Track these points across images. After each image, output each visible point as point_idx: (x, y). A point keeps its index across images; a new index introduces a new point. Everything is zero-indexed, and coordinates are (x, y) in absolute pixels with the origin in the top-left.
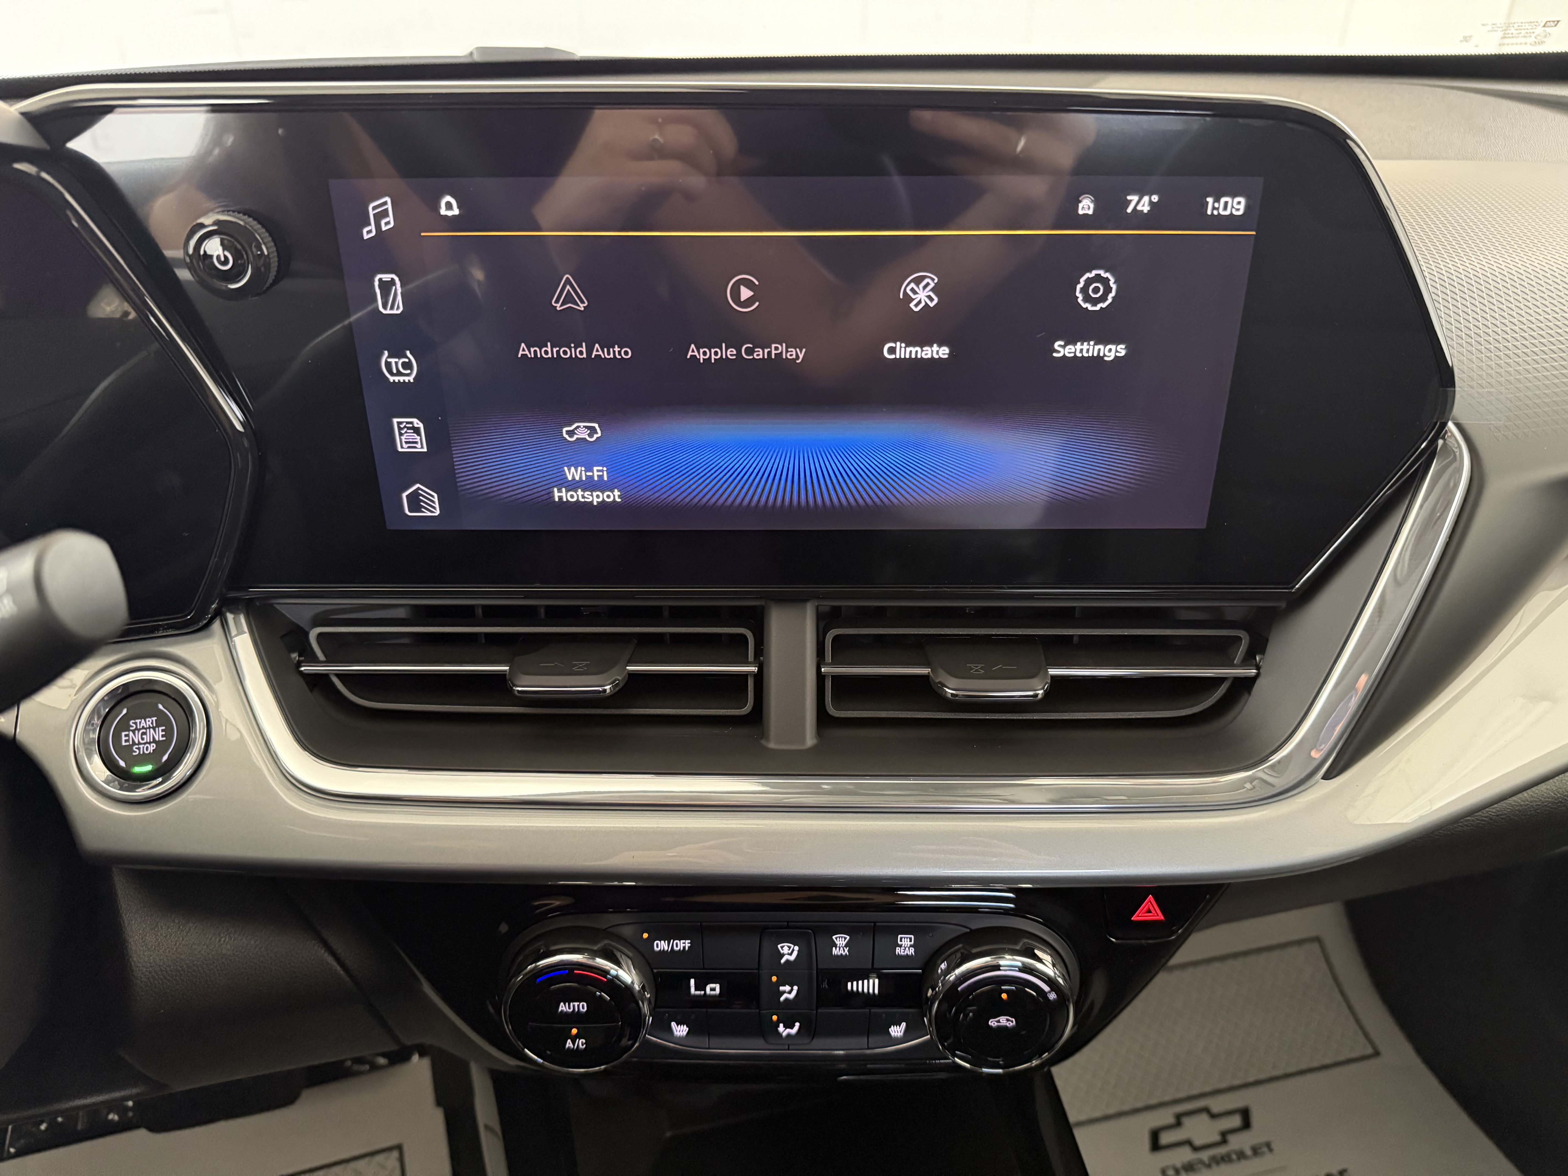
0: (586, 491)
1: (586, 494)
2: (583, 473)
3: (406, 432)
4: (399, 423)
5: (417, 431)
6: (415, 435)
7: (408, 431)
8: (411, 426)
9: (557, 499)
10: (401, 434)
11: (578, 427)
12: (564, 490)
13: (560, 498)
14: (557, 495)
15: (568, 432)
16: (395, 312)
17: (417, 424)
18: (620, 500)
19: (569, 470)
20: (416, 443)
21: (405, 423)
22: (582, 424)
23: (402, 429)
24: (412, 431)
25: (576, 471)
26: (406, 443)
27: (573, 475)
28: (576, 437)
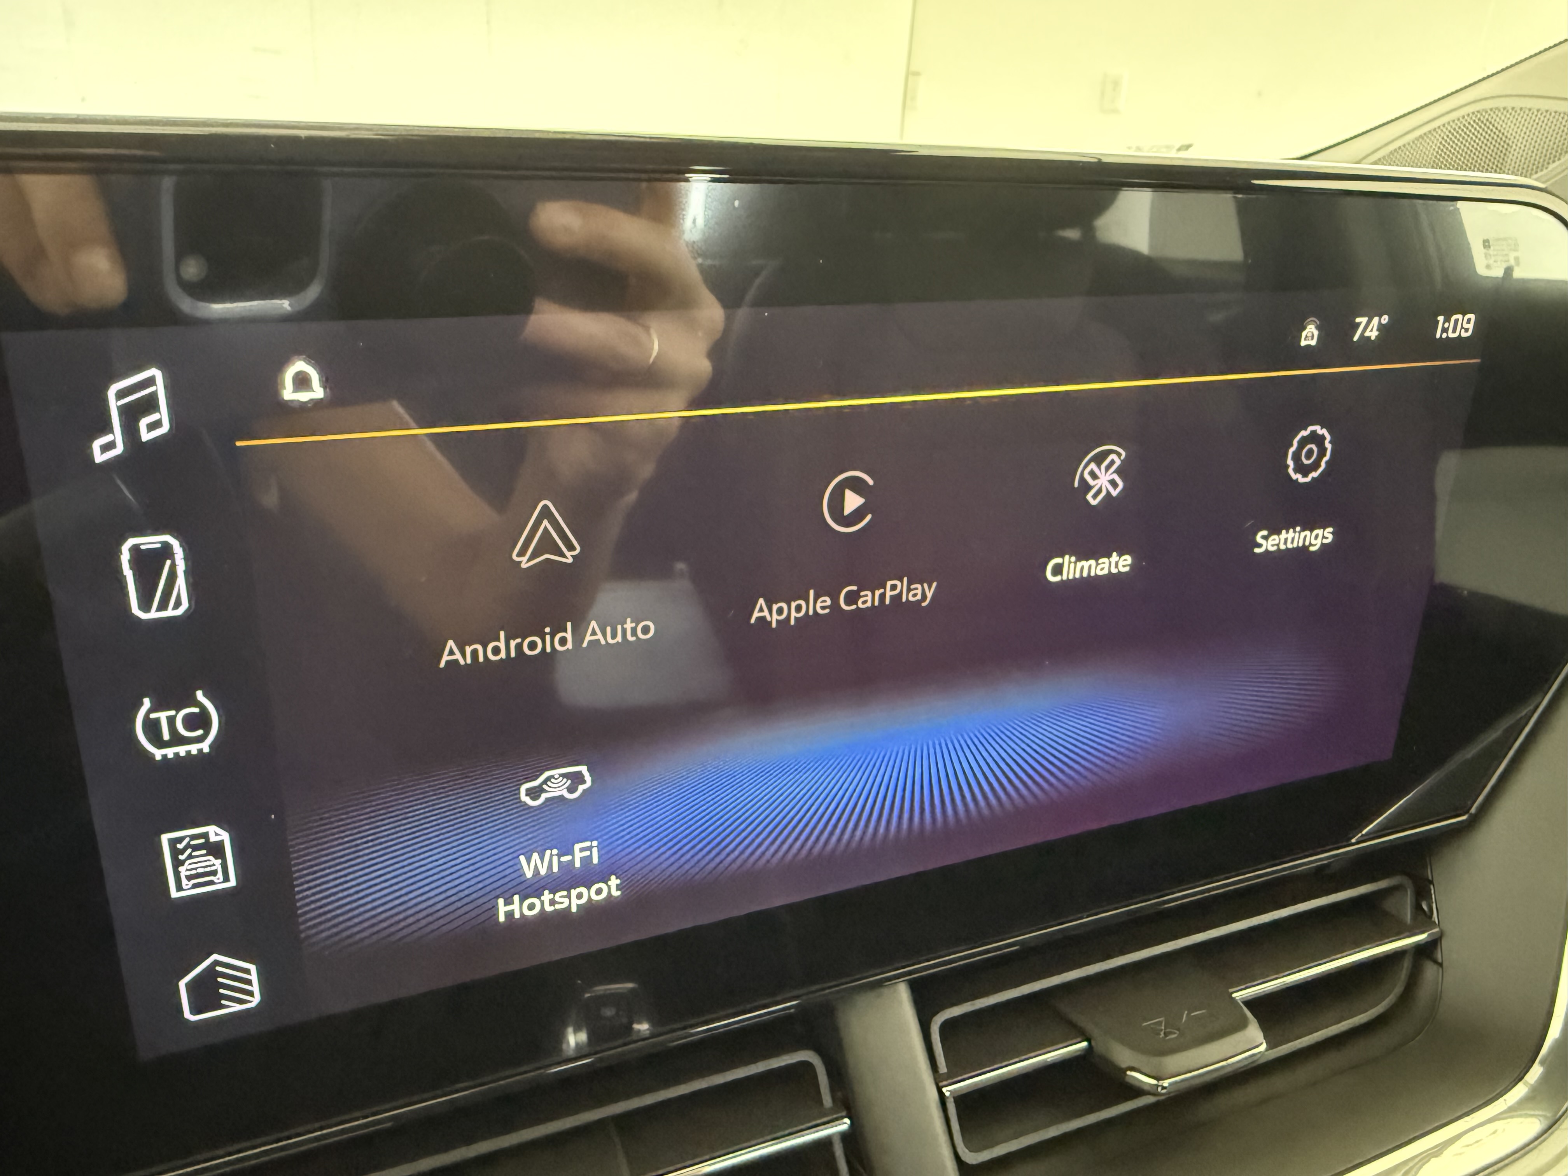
0: (558, 891)
1: (558, 897)
2: (555, 859)
3: (190, 857)
4: (173, 843)
5: (216, 850)
6: (211, 858)
7: (194, 854)
8: (202, 841)
9: (502, 918)
10: (177, 863)
11: (548, 779)
12: (516, 898)
13: (510, 915)
14: (502, 909)
15: (529, 792)
16: (170, 613)
17: (216, 834)
18: (619, 893)
19: (529, 861)
20: (214, 873)
21: (187, 839)
22: (556, 772)
23: (182, 852)
24: (204, 852)
25: (542, 859)
26: (189, 878)
27: (536, 866)
28: (544, 796)
